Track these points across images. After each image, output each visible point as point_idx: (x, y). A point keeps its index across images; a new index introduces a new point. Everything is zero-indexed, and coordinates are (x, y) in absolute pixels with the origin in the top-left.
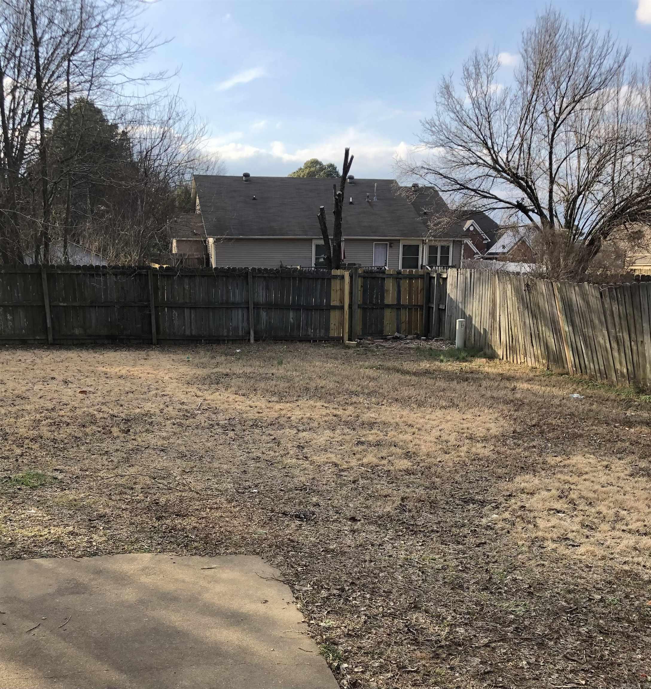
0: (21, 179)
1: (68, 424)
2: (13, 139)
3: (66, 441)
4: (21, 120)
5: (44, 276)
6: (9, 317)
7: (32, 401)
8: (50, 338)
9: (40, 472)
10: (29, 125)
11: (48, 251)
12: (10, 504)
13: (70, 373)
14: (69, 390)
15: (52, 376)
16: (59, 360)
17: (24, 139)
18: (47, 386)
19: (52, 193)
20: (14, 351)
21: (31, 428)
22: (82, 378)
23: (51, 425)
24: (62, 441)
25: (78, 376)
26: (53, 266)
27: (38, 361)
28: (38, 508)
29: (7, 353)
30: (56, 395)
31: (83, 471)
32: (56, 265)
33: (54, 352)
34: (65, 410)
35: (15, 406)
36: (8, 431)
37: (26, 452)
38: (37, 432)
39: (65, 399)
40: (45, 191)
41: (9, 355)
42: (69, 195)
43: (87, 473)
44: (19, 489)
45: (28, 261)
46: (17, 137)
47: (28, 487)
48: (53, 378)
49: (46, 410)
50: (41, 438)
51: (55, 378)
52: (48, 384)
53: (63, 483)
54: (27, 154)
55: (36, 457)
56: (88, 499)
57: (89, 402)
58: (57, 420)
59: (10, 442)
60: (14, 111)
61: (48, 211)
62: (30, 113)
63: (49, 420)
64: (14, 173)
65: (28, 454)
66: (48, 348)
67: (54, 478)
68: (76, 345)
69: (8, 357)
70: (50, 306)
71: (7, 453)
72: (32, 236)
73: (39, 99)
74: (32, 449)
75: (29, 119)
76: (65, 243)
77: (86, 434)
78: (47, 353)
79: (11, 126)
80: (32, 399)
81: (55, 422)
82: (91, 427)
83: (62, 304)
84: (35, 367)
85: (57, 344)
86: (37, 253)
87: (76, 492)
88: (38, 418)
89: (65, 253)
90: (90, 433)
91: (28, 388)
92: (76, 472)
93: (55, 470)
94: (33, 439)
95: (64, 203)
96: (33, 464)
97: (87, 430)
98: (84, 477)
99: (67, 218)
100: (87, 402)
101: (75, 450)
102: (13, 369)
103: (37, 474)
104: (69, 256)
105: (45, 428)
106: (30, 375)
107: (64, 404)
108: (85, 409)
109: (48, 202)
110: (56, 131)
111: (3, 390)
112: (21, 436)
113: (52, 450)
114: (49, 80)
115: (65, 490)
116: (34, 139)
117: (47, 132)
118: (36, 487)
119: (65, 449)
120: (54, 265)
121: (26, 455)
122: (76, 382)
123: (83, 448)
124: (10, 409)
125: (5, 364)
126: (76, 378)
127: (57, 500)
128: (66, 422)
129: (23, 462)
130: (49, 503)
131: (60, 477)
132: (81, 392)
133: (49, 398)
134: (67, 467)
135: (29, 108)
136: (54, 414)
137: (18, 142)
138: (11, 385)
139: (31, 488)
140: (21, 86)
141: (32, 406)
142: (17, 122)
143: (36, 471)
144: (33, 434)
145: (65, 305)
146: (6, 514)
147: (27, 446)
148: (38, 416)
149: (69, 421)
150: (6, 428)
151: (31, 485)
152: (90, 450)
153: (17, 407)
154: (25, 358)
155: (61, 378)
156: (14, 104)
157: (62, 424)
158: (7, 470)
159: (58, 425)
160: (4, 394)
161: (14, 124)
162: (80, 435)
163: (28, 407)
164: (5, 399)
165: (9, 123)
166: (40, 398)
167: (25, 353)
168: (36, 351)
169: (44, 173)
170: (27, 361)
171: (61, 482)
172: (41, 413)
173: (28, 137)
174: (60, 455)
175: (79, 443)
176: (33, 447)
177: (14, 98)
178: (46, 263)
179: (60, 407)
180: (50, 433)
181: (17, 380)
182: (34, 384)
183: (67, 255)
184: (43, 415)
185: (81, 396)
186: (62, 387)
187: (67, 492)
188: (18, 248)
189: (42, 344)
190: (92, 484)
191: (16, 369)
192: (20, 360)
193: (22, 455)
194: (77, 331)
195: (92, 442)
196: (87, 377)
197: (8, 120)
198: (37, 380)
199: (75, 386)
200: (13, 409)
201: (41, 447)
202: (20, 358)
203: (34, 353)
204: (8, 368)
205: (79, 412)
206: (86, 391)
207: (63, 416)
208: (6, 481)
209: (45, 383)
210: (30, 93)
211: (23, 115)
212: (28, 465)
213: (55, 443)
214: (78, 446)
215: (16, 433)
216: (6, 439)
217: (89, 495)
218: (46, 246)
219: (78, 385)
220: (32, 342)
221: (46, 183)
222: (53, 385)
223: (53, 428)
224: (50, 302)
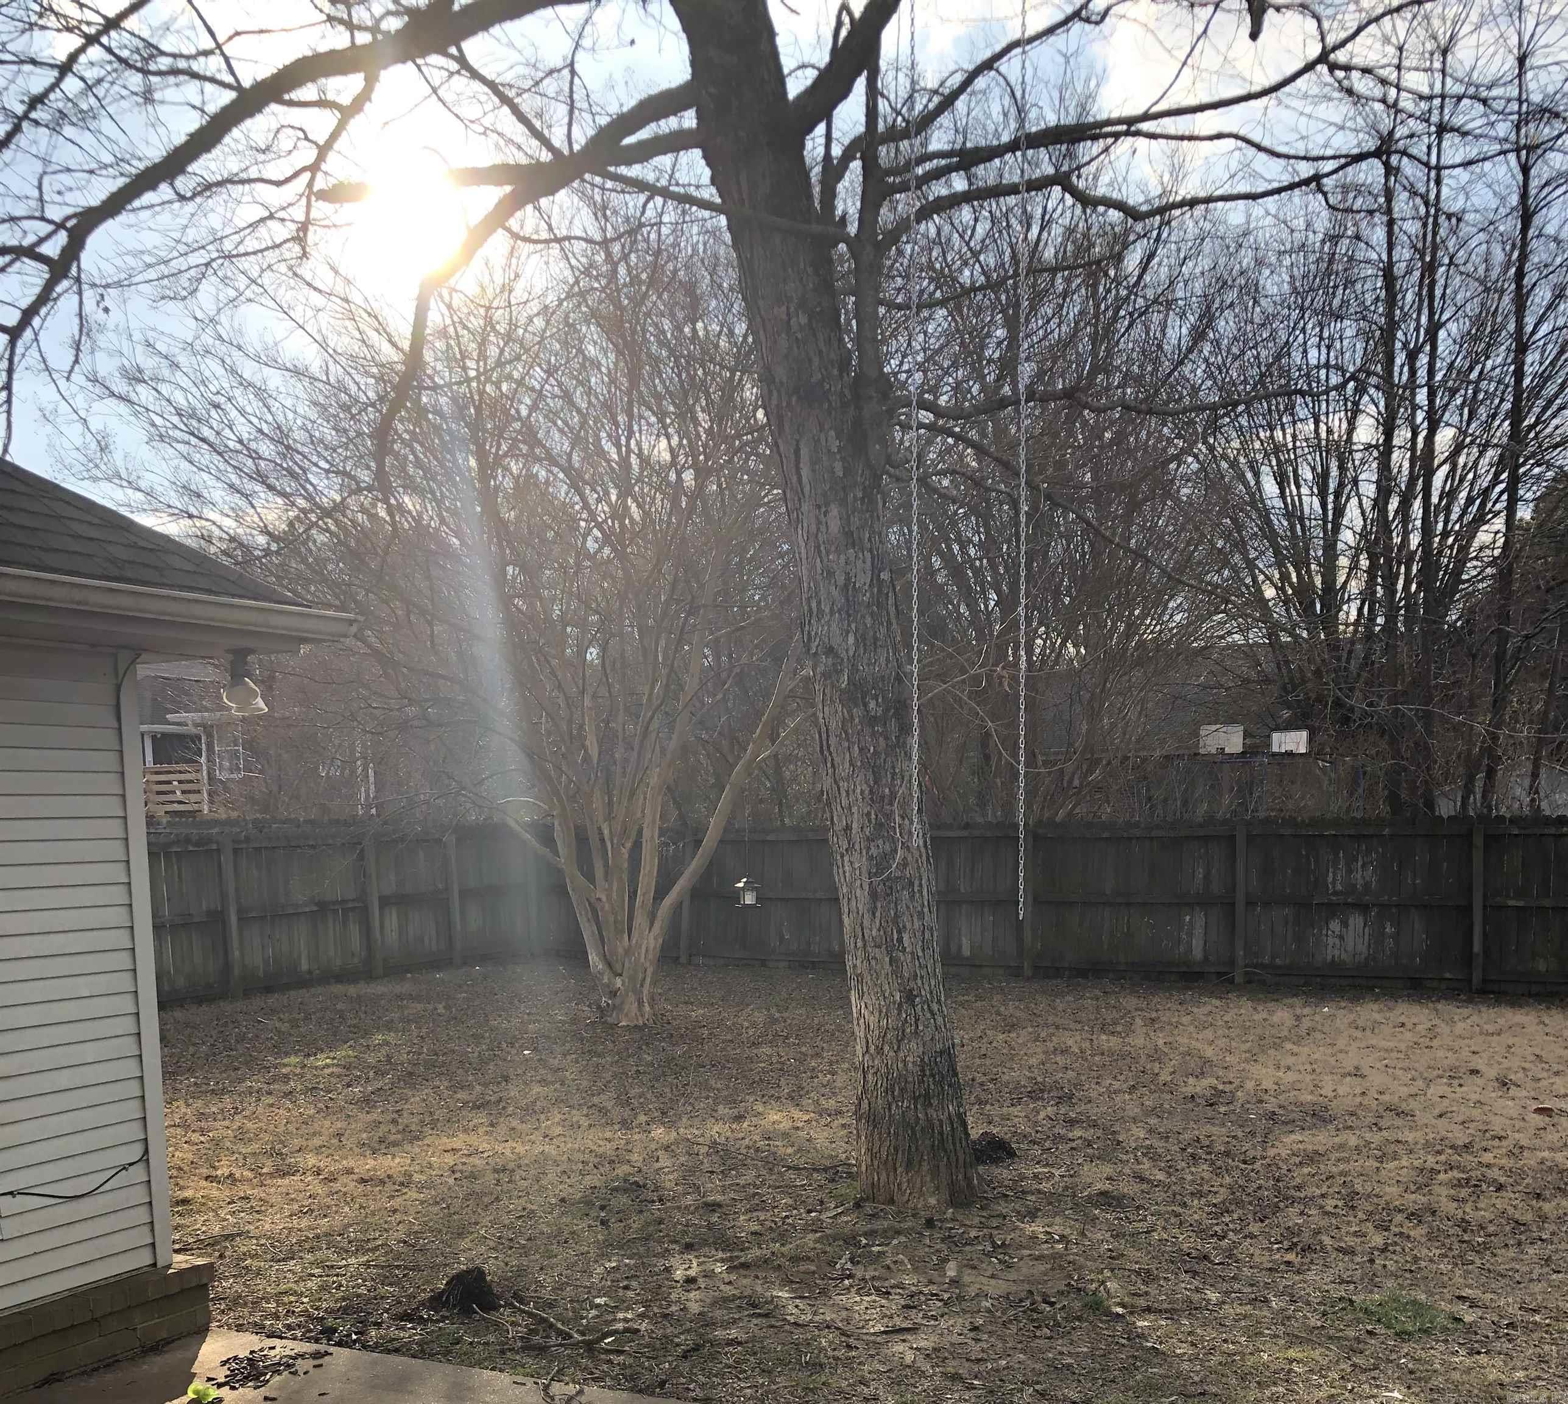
0: (1449, 632)
1: (1500, 1188)
2: (1440, 553)
3: (1491, 1229)
4: (1464, 512)
5: (1478, 841)
6: (1389, 929)
7: (1420, 1123)
8: (1477, 977)
9: (1423, 1297)
10: (1480, 519)
11: (1493, 786)
12: (1346, 1366)
13: (1515, 1063)
14: (1510, 1103)
15: (1472, 1066)
16: (1491, 1028)
17: (1464, 549)
18: (1458, 1089)
19: (1518, 659)
20: (1391, 1004)
21: (1413, 1188)
22: (1545, 1074)
23: (1459, 1184)
24: (1482, 1228)
25: (1537, 1070)
26: (1501, 819)
27: (1444, 1029)
28: (1409, 1388)
29: (1376, 1007)
30: (1476, 1113)
31: (1527, 1310)
32: (1508, 816)
33: (1483, 1009)
34: (1495, 1151)
35: (1380, 1129)
36: (1358, 1188)
37: (1396, 1243)
38: (1424, 1200)
39: (1498, 1125)
40: (1499, 658)
41: (1380, 1011)
42: (1556, 660)
43: (1537, 1318)
44: (1370, 1333)
45: (1446, 808)
46: (1451, 547)
47: (1391, 1332)
48: (1474, 1072)
49: (1451, 1147)
50: (1434, 1213)
51: (1478, 1072)
52: (1461, 1085)
53: (1476, 1334)
54: (1468, 581)
55: (1416, 1259)
56: (1535, 1387)
57: (1556, 1136)
58: (1473, 1174)
59: (1361, 1215)
60: (1450, 495)
61: (1504, 699)
62: (1486, 492)
63: (1456, 1174)
64: (1435, 622)
65: (1398, 1248)
66: (1470, 1001)
67: (1456, 1319)
68: (1537, 995)
69: (1377, 1017)
70: (1485, 907)
71: (1351, 1241)
72: (1459, 757)
73: (1509, 461)
74: (1408, 1237)
75: (1483, 504)
76: (1536, 766)
77: (1544, 1218)
78: (1466, 1012)
79: (1440, 526)
80: (1422, 1118)
81: (1468, 1180)
82: (1556, 1201)
83: (1511, 903)
84: (1435, 1043)
85: (1493, 992)
86: (1468, 790)
87: (1506, 1364)
88: (1428, 1165)
89: (1533, 789)
90: (1553, 1215)
91: (1413, 1090)
92: (1510, 1310)
93: (1459, 1298)
94: (1413, 1214)
95: (1543, 676)
96: (1408, 1275)
97: (1547, 1207)
98: (1530, 1328)
99: (1546, 713)
100: (1552, 1136)
101: (1511, 1253)
102: (1384, 1044)
103: (1415, 1302)
104: (1542, 794)
105: (1444, 1191)
106: (1423, 1061)
107: (1494, 1138)
108: (1546, 1154)
109: (1506, 678)
110: (1540, 526)
111: (1358, 1091)
112: (1387, 1204)
113: (1456, 1246)
114: (1538, 418)
115: (1479, 1353)
116: (1487, 547)
117: (1519, 528)
118: (1410, 1334)
119: (1486, 1246)
120: (1503, 817)
121: (1394, 1252)
122: (1530, 1084)
123: (1531, 1251)
124: (1368, 1136)
125: (1368, 1032)
126: (1530, 1074)
127: (1456, 1376)
128: (1495, 1180)
129: (1385, 1266)
130: (1438, 1381)
131: (1468, 1319)
132: (1539, 1111)
133: (1460, 1119)
134: (1489, 1296)
135: (1485, 485)
136: (1467, 1159)
137: (1450, 557)
138: (1377, 1080)
139: (1397, 1334)
140: (1472, 442)
141: (1419, 1134)
142: (1454, 517)
143: (1413, 1293)
144: (1415, 1202)
145: (1521, 904)
146: (1333, 1391)
147: (1397, 1230)
148: (1431, 1160)
149: (1502, 1180)
150: (1356, 1181)
151: (1398, 1328)
152: (1548, 1260)
153: (1385, 1133)
154: (1416, 1020)
155: (1492, 1073)
156: (1453, 480)
157: (1484, 1187)
158: (1348, 1282)
159: (1476, 1186)
160: (1358, 1100)
161: (1446, 523)
162: (1528, 1217)
163: (1410, 1136)
164: (1359, 1112)
165: (1437, 522)
166: (1441, 1116)
167: (1416, 1009)
168: (1439, 1006)
169: (1504, 617)
170: (1420, 1028)
171: (1471, 1329)
172: (1439, 1153)
173: (1476, 544)
174: (1472, 1262)
175: (1523, 1237)
176: (1412, 1233)
177: (1453, 469)
178: (1485, 811)
179: (1484, 1144)
180: (1455, 1204)
181: (1390, 1071)
182: (1429, 1082)
183: (1537, 792)
184: (1442, 1158)
185: (1540, 1120)
186: (1493, 1095)
187: (1483, 1359)
188: (1426, 782)
189: (1454, 989)
190: (1547, 1347)
191: (1391, 1044)
192: (1403, 1025)
193: (1384, 1251)
194: (1542, 966)
195: (1555, 1239)
196: (1557, 1073)
197: (1436, 516)
198: (1436, 1073)
199: (1524, 1093)
200: (1376, 1138)
201: (1431, 1237)
202: (1402, 1019)
203: (1437, 1010)
204: (1374, 1042)
205: (1530, 1160)
206: (1551, 1110)
207: (1488, 1166)
208: (1343, 1309)
209: (1456, 1082)
210: (1490, 453)
211: (1470, 501)
212: (1397, 1277)
213: (1465, 1231)
214: (1519, 1244)
215: (1377, 1196)
216: (1353, 1208)
217: (1539, 1378)
218: (1491, 773)
219: (1533, 1094)
220: (1435, 984)
221: (1504, 638)
222: (1472, 1089)
223: (1464, 1193)
224: (1485, 896)
